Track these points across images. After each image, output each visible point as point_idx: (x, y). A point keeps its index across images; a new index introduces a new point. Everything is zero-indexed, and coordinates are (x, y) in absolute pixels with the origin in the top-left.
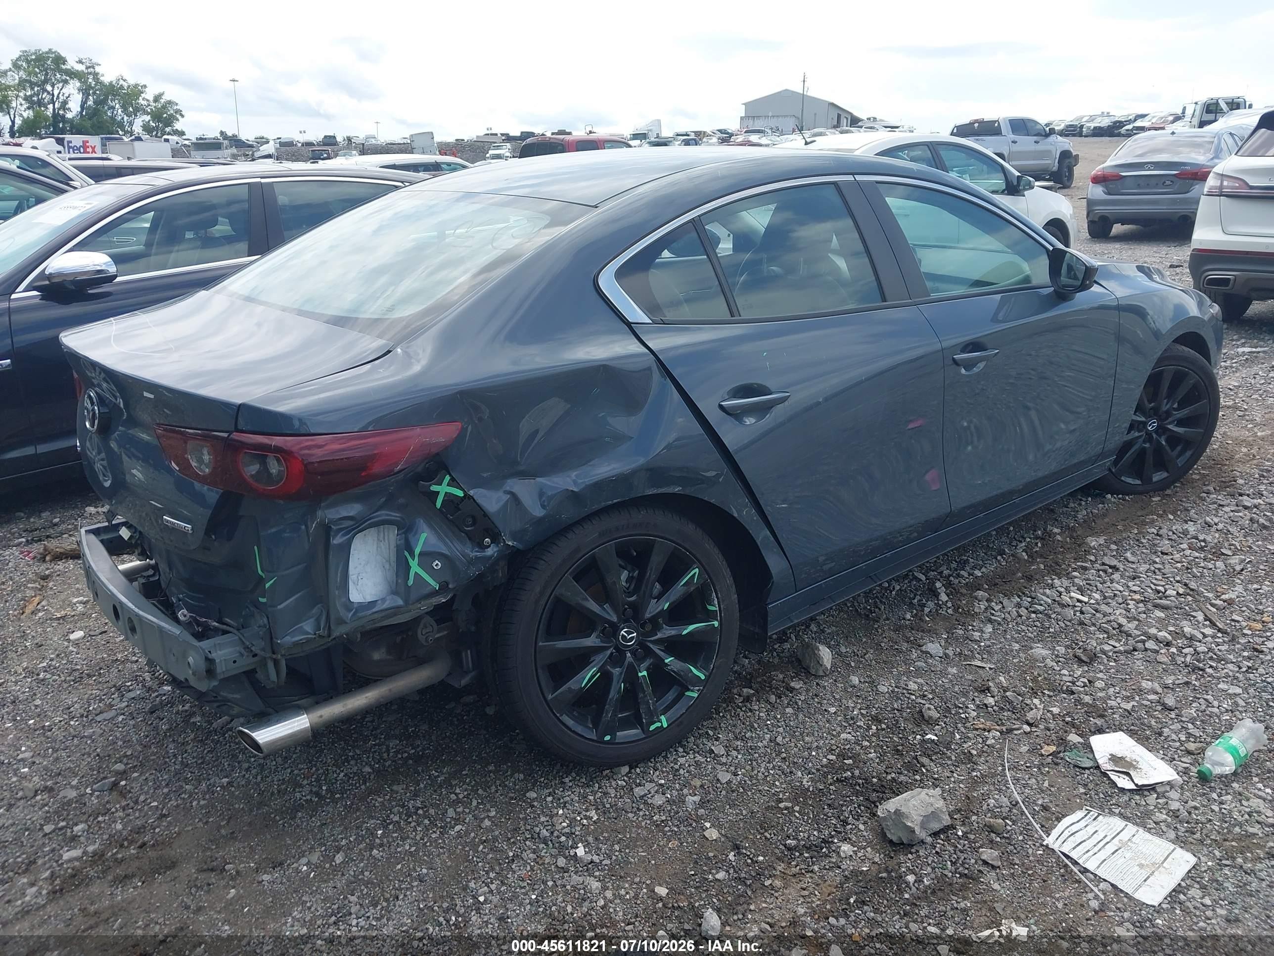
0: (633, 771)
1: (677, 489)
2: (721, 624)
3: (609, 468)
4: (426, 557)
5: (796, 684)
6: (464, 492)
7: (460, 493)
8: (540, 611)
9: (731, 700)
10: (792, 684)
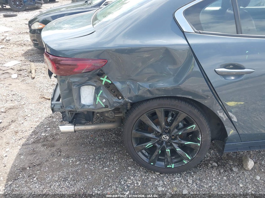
0: (160, 175)
1: (190, 97)
2: (201, 145)
3: (162, 85)
4: (102, 97)
5: (235, 169)
6: (111, 82)
7: (110, 82)
8: (134, 122)
9: (207, 165)
10: (234, 169)
